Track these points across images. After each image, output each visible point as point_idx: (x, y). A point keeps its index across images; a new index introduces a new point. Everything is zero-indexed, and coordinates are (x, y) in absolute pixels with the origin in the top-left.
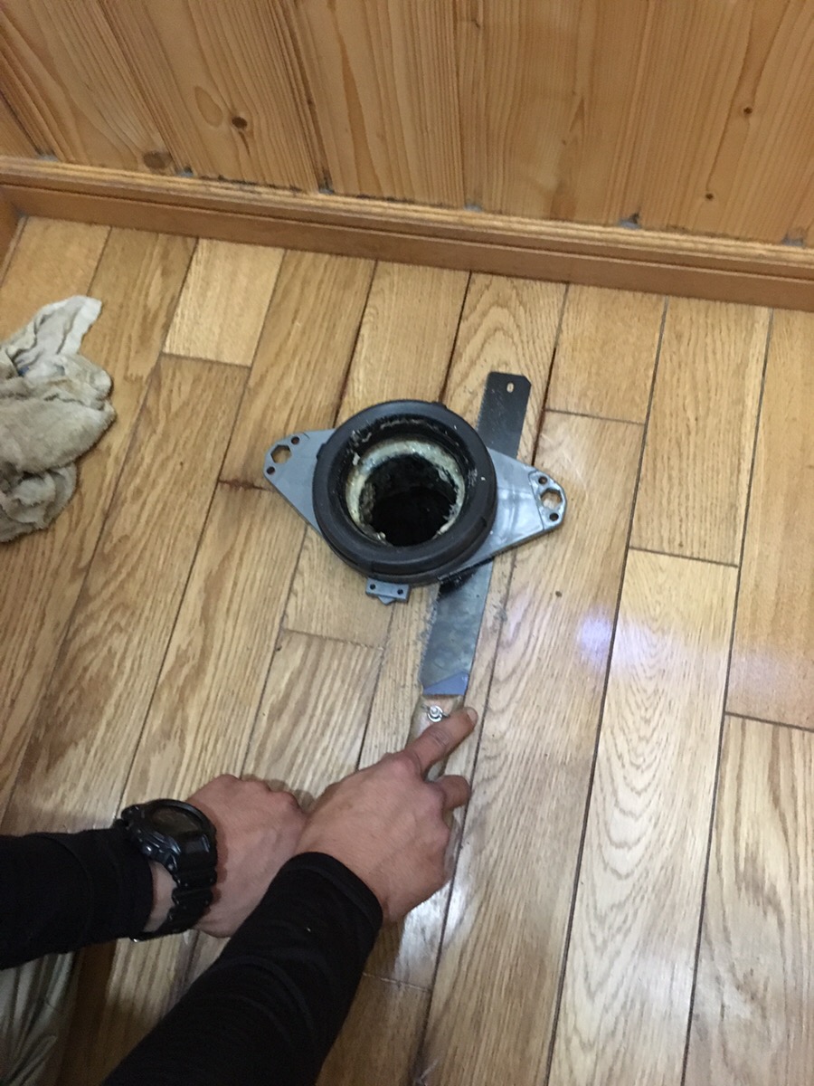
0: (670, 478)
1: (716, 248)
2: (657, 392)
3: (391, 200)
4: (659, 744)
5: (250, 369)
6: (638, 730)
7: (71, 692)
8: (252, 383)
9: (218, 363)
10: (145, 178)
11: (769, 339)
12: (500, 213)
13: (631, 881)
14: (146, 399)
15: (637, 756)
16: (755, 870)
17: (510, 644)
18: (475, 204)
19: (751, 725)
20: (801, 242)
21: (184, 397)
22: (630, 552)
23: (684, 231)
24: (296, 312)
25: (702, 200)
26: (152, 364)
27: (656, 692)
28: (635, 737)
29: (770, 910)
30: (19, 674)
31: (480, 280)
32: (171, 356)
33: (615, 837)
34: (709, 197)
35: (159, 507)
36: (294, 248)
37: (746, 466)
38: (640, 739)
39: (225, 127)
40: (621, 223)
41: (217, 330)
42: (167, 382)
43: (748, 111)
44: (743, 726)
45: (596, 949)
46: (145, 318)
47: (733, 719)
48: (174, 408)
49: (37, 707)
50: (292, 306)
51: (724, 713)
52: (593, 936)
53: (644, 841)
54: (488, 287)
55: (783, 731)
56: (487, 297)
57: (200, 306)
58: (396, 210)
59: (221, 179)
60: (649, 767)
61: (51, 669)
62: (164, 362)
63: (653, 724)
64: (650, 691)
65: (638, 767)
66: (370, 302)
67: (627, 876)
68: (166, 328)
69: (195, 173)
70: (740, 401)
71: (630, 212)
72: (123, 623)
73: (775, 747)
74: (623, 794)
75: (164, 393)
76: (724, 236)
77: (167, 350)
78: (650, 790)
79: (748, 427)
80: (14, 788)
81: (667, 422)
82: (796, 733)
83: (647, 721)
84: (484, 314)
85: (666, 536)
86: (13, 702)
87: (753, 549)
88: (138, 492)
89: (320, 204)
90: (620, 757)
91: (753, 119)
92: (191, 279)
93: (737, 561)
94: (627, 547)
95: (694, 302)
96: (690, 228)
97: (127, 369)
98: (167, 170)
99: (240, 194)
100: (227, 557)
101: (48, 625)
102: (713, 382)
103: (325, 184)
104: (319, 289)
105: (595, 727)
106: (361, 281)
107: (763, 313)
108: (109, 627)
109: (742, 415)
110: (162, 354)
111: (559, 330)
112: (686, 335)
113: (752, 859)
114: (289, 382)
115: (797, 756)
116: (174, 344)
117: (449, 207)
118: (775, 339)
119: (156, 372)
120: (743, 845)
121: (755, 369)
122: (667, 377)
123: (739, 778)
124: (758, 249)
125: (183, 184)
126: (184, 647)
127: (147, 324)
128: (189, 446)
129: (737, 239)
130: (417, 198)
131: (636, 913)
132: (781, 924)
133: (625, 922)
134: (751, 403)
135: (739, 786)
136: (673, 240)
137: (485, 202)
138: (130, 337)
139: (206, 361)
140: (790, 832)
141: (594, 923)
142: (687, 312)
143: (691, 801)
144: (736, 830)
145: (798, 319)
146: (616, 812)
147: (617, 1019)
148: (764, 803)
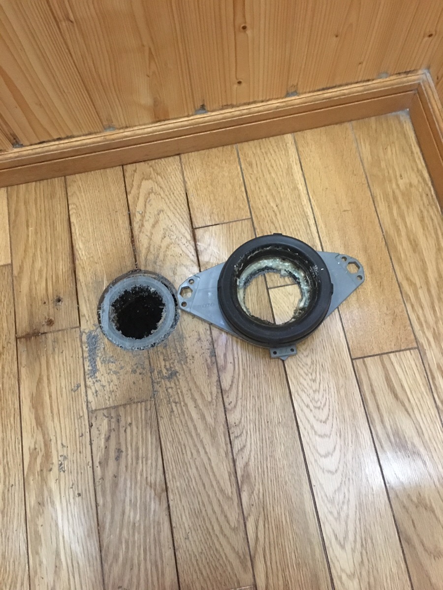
1: (253, 110)
2: (251, 199)
3: (59, 139)
4: (325, 390)
5: (12, 265)
6: (311, 387)
8: (15, 273)
11: (297, 150)
12: (127, 127)
13: (339, 472)
15: (317, 402)
17: (225, 368)
18: (110, 127)
19: (368, 360)
20: (296, 93)
22: (270, 291)
23: (232, 106)
24: (27, 222)
25: (236, 86)
27: (312, 363)
28: (311, 392)
29: (416, 457)
31: (129, 168)
33: (323, 452)
34: (240, 83)
36: (12, 185)
37: (312, 222)
38: (314, 391)
40: (196, 112)
43: (244, 28)
44: (364, 362)
45: (336, 519)
47: (357, 361)
50: (24, 219)
51: (352, 360)
52: (331, 513)
53: (338, 448)
54: (135, 171)
55: (385, 356)
56: (137, 177)
58: (64, 144)
60: (325, 404)
63: (318, 381)
64: (309, 363)
65: (319, 408)
66: (69, 202)
67: (336, 471)
70: (296, 188)
71: (198, 104)
73: (384, 367)
74: (318, 426)
76: (255, 102)
78: (330, 418)
79: (305, 200)
81: (262, 213)
82: (392, 355)
83: (314, 381)
84: (139, 187)
89: (17, 155)
90: (308, 406)
91: (249, 32)
94: (268, 289)
95: (251, 143)
96: (235, 103)
100: (40, 381)
102: (277, 182)
103: (16, 142)
104: (36, 204)
105: (288, 395)
106: (60, 192)
107: (289, 137)
109: (299, 196)
111: (185, 182)
112: (254, 162)
113: (396, 433)
114: (39, 264)
115: (397, 367)
117: (95, 133)
118: (300, 149)
120: (388, 427)
121: (296, 168)
122: (253, 188)
123: (373, 391)
124: (274, 104)
126: (32, 447)
129: (262, 102)
130: (75, 134)
131: (349, 491)
133: (345, 497)
134: (301, 187)
135: (375, 396)
136: (228, 113)
137: (115, 123)
140: (410, 410)
141: (329, 506)
142: (249, 149)
143: (354, 416)
144: (382, 422)
145: (308, 134)
146: (317, 438)
147: (361, 553)
148: (390, 398)
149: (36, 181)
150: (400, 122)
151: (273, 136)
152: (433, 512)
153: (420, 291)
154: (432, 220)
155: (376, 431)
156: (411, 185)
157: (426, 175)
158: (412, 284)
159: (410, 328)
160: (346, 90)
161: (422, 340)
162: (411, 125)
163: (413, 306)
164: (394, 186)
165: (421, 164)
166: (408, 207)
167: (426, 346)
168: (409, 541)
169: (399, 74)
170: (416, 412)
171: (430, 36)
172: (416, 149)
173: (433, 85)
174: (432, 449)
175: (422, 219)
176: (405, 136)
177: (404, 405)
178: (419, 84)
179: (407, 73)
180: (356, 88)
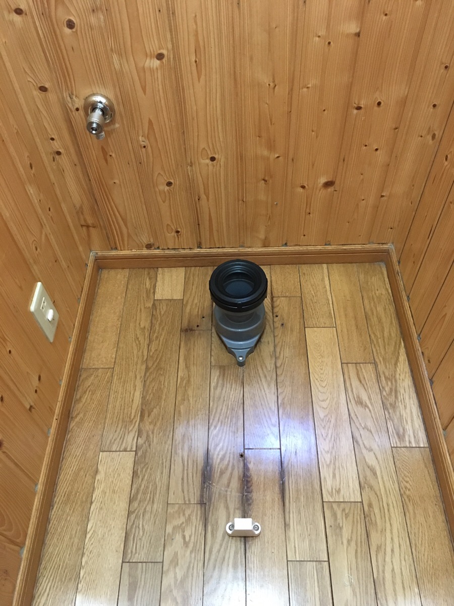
0: (311, 309)
1: (308, 249)
2: (302, 288)
3: (219, 248)
4: (326, 374)
5: (183, 300)
6: (320, 372)
7: (150, 394)
8: (184, 303)
9: (173, 299)
10: (145, 252)
11: (328, 271)
12: (250, 247)
13: (328, 409)
14: (153, 313)
15: (321, 378)
16: (360, 399)
17: (279, 357)
18: (242, 246)
19: (350, 365)
20: (329, 245)
21: (164, 310)
22: (306, 329)
23: (299, 245)
24: (193, 283)
25: (302, 237)
26: (152, 303)
27: (322, 362)
28: (320, 374)
29: (366, 408)
30: (132, 393)
32: (157, 300)
33: (321, 399)
34: (304, 235)
35: (165, 340)
36: (188, 267)
37: (331, 302)
38: (321, 374)
39: (174, 234)
40: (283, 246)
41: (170, 291)
42: (158, 307)
43: (309, 213)
44: (347, 365)
46: (147, 291)
47: (344, 364)
48: (162, 313)
49: (141, 400)
50: (192, 281)
51: (342, 363)
53: (329, 399)
55: (358, 365)
57: (163, 285)
58: (220, 250)
59: (168, 249)
60: (325, 380)
61: (142, 389)
62: (156, 302)
63: (323, 370)
64: (320, 362)
65: (322, 381)
68: (154, 293)
69: (161, 248)
70: (325, 287)
71: (284, 243)
72: (162, 373)
73: (357, 369)
74: (320, 388)
75: (158, 310)
76: (310, 245)
77: (156, 298)
78: (327, 386)
79: (329, 293)
80: (139, 424)
81: (307, 295)
82: (361, 365)
83: (322, 369)
85: (314, 323)
86: (133, 400)
87: (338, 322)
88: (157, 337)
89: (198, 252)
90: (317, 379)
91: (311, 215)
92: (158, 279)
93: (335, 326)
94: (305, 328)
95: (306, 265)
96: (301, 244)
97: (145, 305)
98: (152, 249)
99: (174, 252)
100: (190, 349)
101: (138, 377)
102: (316, 283)
103: (200, 247)
105: (308, 373)
107: (325, 266)
108: (158, 375)
109: (326, 291)
110: (154, 300)
112: (306, 273)
113: (358, 397)
114: (196, 301)
115: (363, 370)
116: (158, 296)
117: (235, 248)
118: (330, 271)
119: (154, 305)
120: (355, 394)
121: (326, 279)
122: (304, 284)
123: (349, 378)
124: (319, 248)
125: (157, 252)
126: (182, 375)
127: (148, 292)
128: (170, 322)
129: (313, 246)
130: (227, 246)
131: (331, 417)
132: (370, 411)
133: (329, 419)
134: (328, 287)
135: (350, 380)
136: (297, 248)
137: (245, 245)
138: (143, 297)
139: (168, 300)
140: (366, 388)
141: (321, 422)
142: (305, 268)
143: (339, 386)
144: (352, 391)
145: (335, 266)
146: (320, 393)
147: (333, 444)
148: (358, 383)
149: (199, 267)
150: (380, 267)
151: (317, 264)
152: (371, 432)
153: (379, 340)
154: (390, 310)
155: (348, 394)
156: (382, 294)
157: (390, 291)
158: (375, 336)
159: (372, 354)
160: (353, 247)
161: (377, 360)
162: (385, 269)
163: (375, 345)
164: (373, 293)
165: (388, 286)
166: (379, 303)
167: (379, 363)
168: (357, 442)
169: (379, 244)
170: (369, 389)
171: (391, 228)
172: (387, 280)
173: (394, 250)
174: (375, 406)
175: (385, 309)
176: (382, 274)
177: (364, 386)
178: (389, 250)
179: (383, 244)
180: (359, 247)
